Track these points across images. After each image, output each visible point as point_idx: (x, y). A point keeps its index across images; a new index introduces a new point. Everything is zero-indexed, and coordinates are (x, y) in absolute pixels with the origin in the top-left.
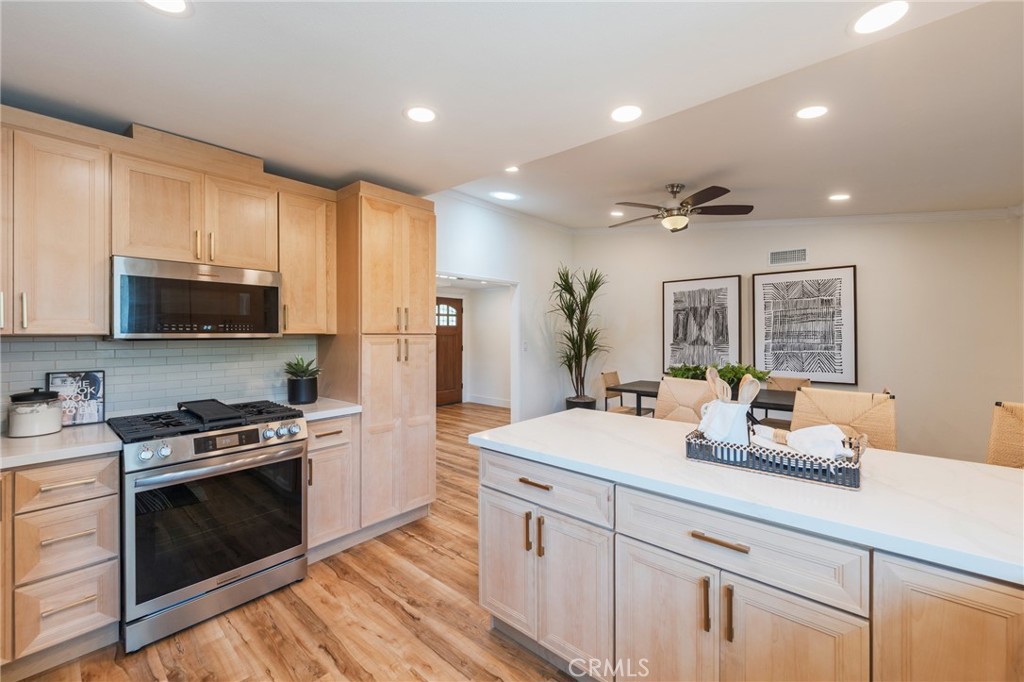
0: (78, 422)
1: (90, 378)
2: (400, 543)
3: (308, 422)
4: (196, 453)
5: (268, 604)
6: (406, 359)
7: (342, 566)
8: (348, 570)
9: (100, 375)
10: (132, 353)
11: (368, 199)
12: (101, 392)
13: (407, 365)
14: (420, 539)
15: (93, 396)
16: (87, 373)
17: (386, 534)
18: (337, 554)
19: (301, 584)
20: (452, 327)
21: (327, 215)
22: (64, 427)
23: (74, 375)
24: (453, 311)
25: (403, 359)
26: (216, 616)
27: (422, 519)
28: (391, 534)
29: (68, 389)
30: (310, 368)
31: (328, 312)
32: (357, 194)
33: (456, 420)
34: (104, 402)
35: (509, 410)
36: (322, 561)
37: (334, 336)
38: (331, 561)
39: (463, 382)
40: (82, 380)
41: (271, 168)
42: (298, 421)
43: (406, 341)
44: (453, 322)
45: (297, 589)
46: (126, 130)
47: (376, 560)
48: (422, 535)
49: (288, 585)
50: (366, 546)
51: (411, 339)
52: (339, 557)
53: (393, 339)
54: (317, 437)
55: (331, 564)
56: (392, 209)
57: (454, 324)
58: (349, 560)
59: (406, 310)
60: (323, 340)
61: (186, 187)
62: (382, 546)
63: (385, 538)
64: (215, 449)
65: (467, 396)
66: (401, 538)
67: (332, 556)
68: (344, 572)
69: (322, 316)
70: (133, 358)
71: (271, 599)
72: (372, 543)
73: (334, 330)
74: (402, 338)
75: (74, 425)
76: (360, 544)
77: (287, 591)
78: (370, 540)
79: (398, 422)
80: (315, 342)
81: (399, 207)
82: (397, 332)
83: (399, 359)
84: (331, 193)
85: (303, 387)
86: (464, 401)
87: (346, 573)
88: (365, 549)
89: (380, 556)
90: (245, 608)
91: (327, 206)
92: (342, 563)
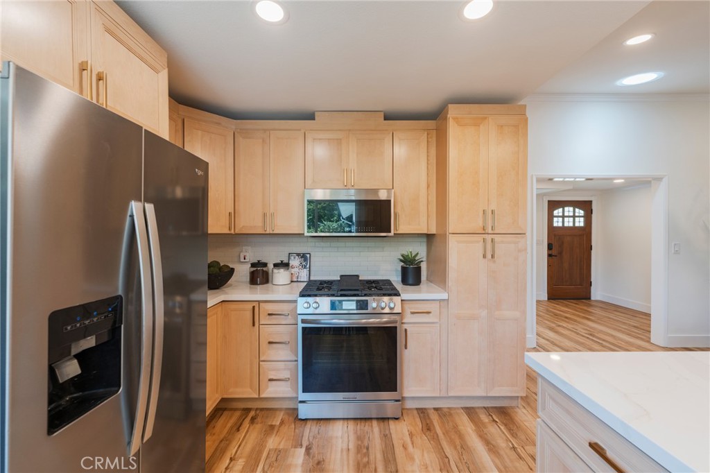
0: (299, 280)
1: (304, 257)
2: (483, 424)
3: (402, 300)
4: (331, 309)
5: (372, 426)
6: (493, 256)
7: (428, 422)
8: (432, 428)
9: (308, 256)
10: (323, 244)
11: (454, 119)
12: (308, 266)
13: (494, 262)
14: (502, 428)
15: (305, 267)
16: (303, 254)
17: (473, 408)
18: (429, 409)
19: (397, 421)
20: (580, 228)
21: (428, 141)
22: (292, 281)
23: (298, 255)
24: (579, 212)
25: (489, 256)
26: (344, 419)
27: (512, 408)
28: (477, 410)
29: (295, 262)
30: (416, 259)
31: (428, 216)
32: (446, 117)
33: (579, 316)
34: (310, 271)
35: (649, 315)
36: (417, 409)
37: (434, 234)
38: (422, 412)
39: (592, 280)
40: (302, 257)
41: (388, 117)
42: (395, 298)
43: (492, 240)
44: (580, 222)
45: (392, 424)
46: (310, 116)
47: (456, 427)
48: (505, 425)
49: (389, 418)
50: (452, 412)
51: (497, 238)
52: (429, 411)
53: (480, 238)
54: (413, 313)
55: (422, 415)
56: (477, 122)
57: (582, 224)
58: (435, 418)
59: (493, 212)
60: (429, 237)
61: (339, 141)
62: (465, 418)
63: (470, 412)
64: (342, 309)
65: (597, 293)
66: (484, 418)
67: (425, 409)
68: (428, 428)
69: (424, 219)
70: (323, 247)
71: (375, 423)
72: (458, 411)
73: (433, 231)
74: (489, 238)
75: (297, 281)
76: (449, 408)
77: (386, 422)
78: (458, 408)
79: (484, 313)
80: (425, 240)
81: (486, 118)
82: (484, 232)
83: (484, 256)
84: (431, 124)
85: (411, 273)
86: (593, 298)
87: (429, 429)
88: (451, 414)
89: (461, 428)
90: (359, 421)
91: (428, 134)
92: (429, 418)
